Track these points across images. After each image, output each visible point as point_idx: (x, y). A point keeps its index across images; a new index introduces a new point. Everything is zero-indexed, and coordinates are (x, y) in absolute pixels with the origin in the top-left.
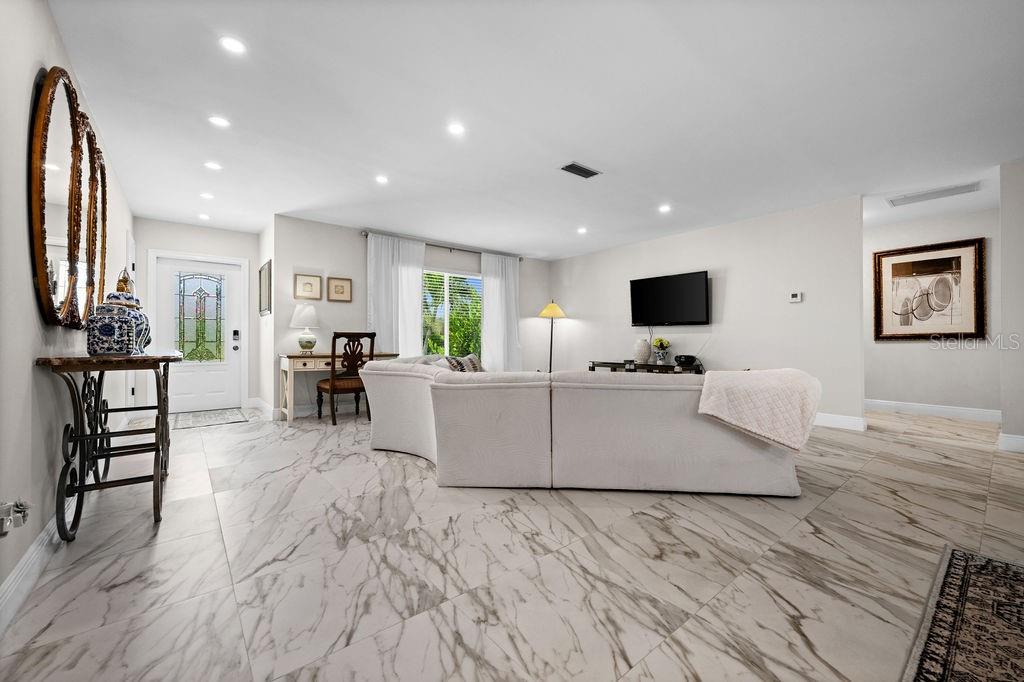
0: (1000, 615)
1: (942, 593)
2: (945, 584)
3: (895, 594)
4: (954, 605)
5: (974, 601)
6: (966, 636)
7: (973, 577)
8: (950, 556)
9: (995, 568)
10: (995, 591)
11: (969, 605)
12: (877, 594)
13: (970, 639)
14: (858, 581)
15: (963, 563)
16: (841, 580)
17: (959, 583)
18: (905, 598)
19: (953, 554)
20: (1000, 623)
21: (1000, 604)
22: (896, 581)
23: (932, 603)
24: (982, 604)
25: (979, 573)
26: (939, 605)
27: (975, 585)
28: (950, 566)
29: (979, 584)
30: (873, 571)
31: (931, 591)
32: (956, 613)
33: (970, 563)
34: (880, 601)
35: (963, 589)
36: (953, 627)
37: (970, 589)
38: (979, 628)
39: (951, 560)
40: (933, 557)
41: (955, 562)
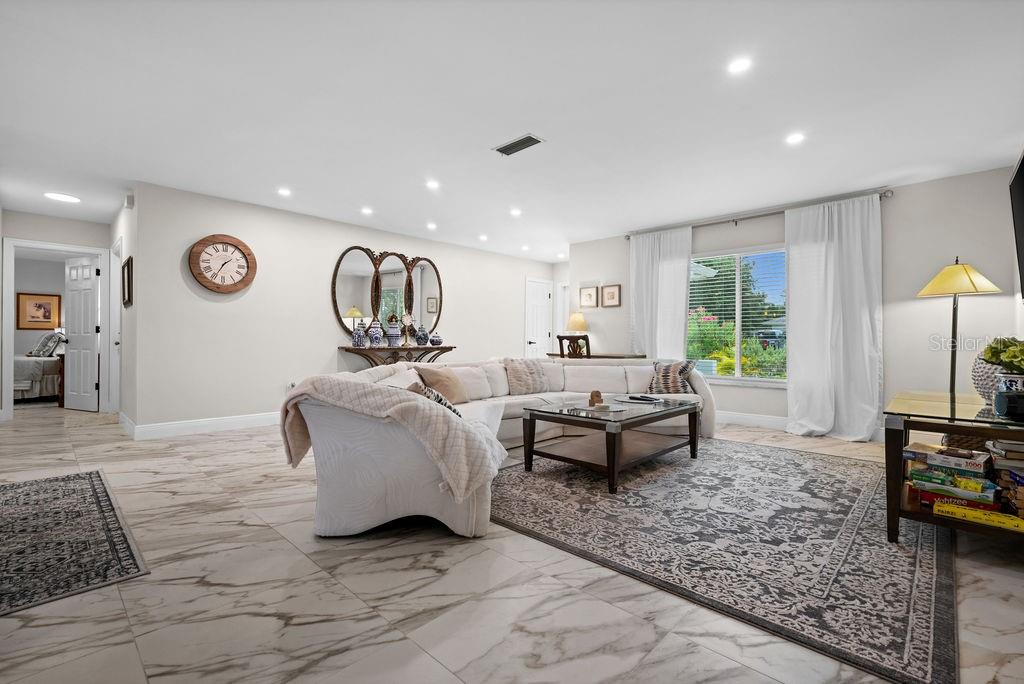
0: (84, 542)
1: (123, 534)
2: (126, 540)
3: (148, 522)
4: (113, 533)
5: (103, 541)
6: (99, 524)
7: (110, 557)
8: (138, 563)
9: (97, 575)
10: (91, 556)
11: (104, 538)
12: (157, 516)
14: (174, 516)
15: (124, 563)
16: (183, 512)
17: (118, 547)
18: (142, 523)
19: (137, 567)
20: (83, 538)
21: (85, 549)
22: (155, 528)
23: (124, 528)
24: (98, 543)
25: (108, 562)
26: (121, 529)
27: (106, 552)
28: (129, 546)
29: (104, 554)
30: (174, 524)
31: (131, 532)
32: (109, 530)
33: (118, 567)
34: (152, 515)
35: (113, 545)
36: (108, 524)
37: (108, 548)
38: (94, 531)
39: (135, 560)
40: (149, 556)
41: (131, 561)
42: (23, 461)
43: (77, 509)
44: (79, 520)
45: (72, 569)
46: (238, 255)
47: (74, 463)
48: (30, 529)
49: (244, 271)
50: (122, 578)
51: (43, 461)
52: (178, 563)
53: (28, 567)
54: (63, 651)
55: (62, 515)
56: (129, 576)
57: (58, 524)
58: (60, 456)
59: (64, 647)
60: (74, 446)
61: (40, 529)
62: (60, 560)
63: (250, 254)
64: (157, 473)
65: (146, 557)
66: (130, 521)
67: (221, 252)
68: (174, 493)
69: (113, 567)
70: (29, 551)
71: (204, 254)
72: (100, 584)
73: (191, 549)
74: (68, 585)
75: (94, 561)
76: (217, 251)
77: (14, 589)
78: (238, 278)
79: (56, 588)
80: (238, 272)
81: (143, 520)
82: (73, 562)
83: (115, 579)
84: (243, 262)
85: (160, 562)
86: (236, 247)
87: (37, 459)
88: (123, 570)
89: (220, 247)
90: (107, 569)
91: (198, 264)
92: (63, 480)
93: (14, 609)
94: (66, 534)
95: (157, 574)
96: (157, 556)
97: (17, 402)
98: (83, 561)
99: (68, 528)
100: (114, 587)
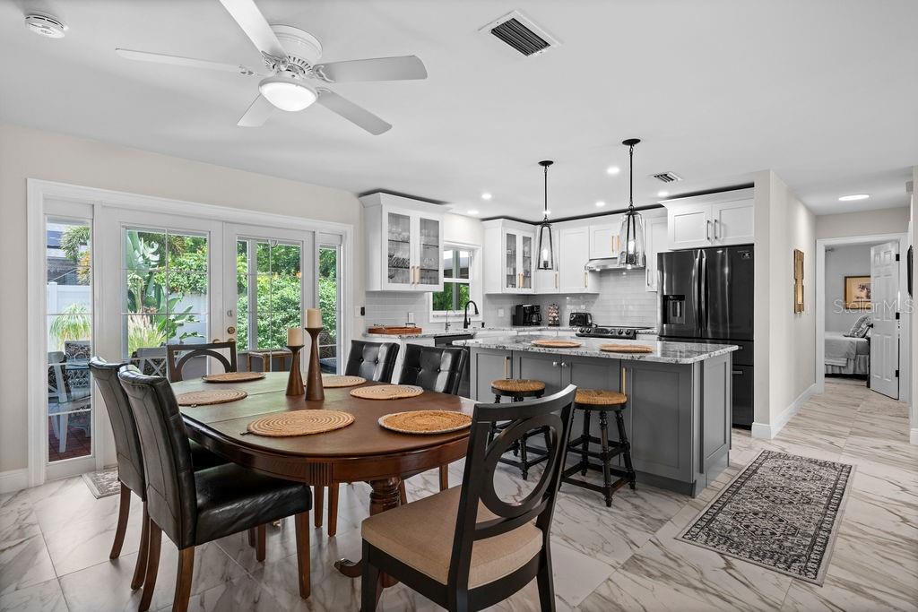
0: (796, 529)
1: (828, 538)
2: (825, 545)
3: (856, 537)
4: (821, 532)
5: (809, 536)
6: (817, 518)
7: (804, 553)
8: (820, 571)
10: (792, 543)
11: (812, 533)
12: (868, 537)
13: (816, 517)
14: (885, 545)
15: (809, 564)
16: (896, 545)
17: (815, 547)
18: (850, 536)
19: (816, 575)
20: (798, 525)
21: (793, 535)
22: (857, 547)
23: (833, 532)
24: (805, 535)
25: (799, 556)
26: (830, 531)
27: (805, 546)
28: (820, 560)
29: (802, 547)
30: (877, 553)
31: (834, 541)
32: (820, 528)
33: (804, 565)
35: (814, 543)
36: (823, 522)
37: (808, 543)
38: (809, 522)
39: (819, 567)
40: (833, 571)
41: (816, 566)
42: (804, 436)
43: (811, 496)
44: (806, 506)
45: (774, 547)
47: (840, 450)
48: (772, 498)
50: (798, 576)
51: (818, 441)
52: (851, 594)
53: (752, 528)
54: (730, 602)
55: (798, 497)
56: (805, 578)
57: (790, 503)
58: (832, 439)
59: (732, 599)
60: (852, 433)
61: (778, 501)
62: (773, 534)
64: (904, 489)
65: (831, 570)
66: (843, 529)
68: (905, 520)
69: (800, 562)
70: (760, 515)
72: (782, 571)
73: (875, 589)
74: (764, 557)
75: (791, 549)
77: (736, 539)
79: (757, 554)
81: (857, 534)
82: (778, 540)
83: (793, 573)
85: (838, 582)
87: (815, 437)
88: (804, 570)
90: (794, 561)
92: (820, 464)
93: (727, 553)
94: (790, 515)
95: (825, 591)
96: (840, 576)
97: (827, 375)
98: (785, 544)
99: (795, 510)
100: (790, 579)
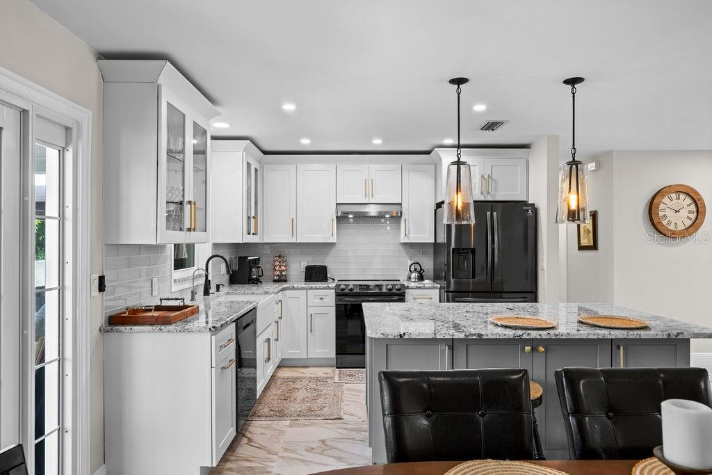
46: (689, 201)
49: (693, 216)
63: (701, 199)
67: (675, 201)
71: (662, 204)
76: (671, 200)
78: (689, 223)
80: (688, 218)
84: (693, 208)
86: (688, 194)
89: (673, 196)
91: (658, 214)
